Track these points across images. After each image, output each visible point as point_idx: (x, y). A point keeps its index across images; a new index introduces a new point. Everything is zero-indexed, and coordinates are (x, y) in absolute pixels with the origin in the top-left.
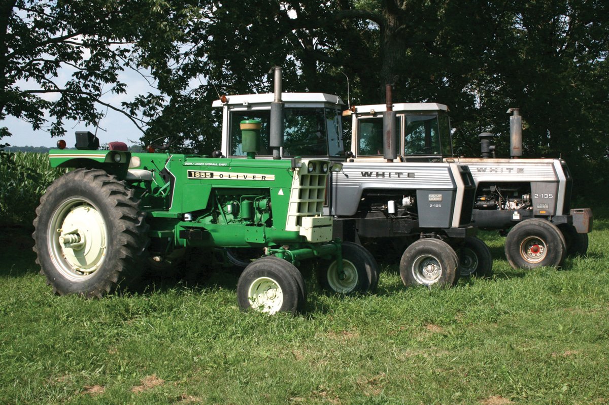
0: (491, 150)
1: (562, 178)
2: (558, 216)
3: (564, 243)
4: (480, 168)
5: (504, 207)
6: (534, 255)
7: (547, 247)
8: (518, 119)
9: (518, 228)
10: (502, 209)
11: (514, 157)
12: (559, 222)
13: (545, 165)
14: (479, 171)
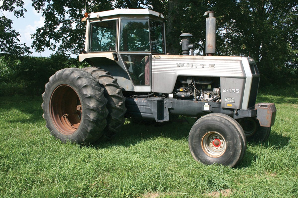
0: (189, 48)
1: (249, 75)
2: (243, 110)
3: (244, 141)
4: (179, 63)
5: (199, 98)
6: (215, 148)
7: (227, 143)
8: (213, 20)
9: (201, 122)
10: (197, 100)
11: (208, 54)
12: (244, 115)
13: (234, 61)
14: (179, 66)
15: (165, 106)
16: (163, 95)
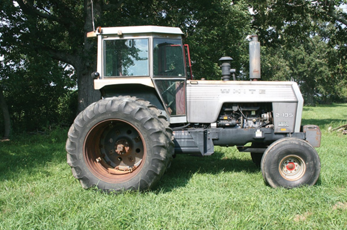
0: (232, 73)
2: (297, 133)
4: (224, 90)
6: (289, 172)
7: (306, 165)
8: (258, 44)
11: (253, 80)
13: (285, 86)
14: (223, 92)
15: (208, 138)
16: (203, 125)
